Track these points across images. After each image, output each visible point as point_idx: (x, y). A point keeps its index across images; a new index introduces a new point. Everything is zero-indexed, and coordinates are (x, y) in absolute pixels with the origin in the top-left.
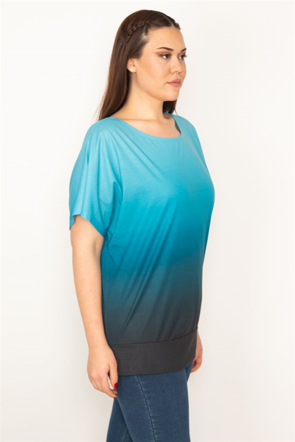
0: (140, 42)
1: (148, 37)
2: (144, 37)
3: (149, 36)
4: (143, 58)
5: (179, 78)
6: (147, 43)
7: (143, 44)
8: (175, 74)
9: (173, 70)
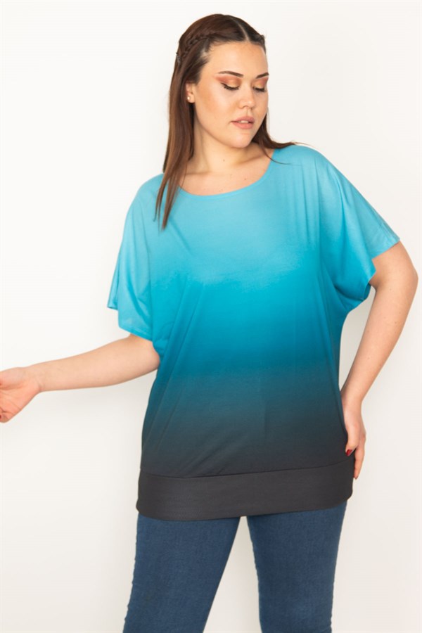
0: (198, 61)
1: (209, 55)
2: (204, 54)
3: (210, 53)
4: (202, 82)
5: (250, 114)
6: (206, 63)
7: (202, 64)
8: (245, 109)
9: (243, 104)
